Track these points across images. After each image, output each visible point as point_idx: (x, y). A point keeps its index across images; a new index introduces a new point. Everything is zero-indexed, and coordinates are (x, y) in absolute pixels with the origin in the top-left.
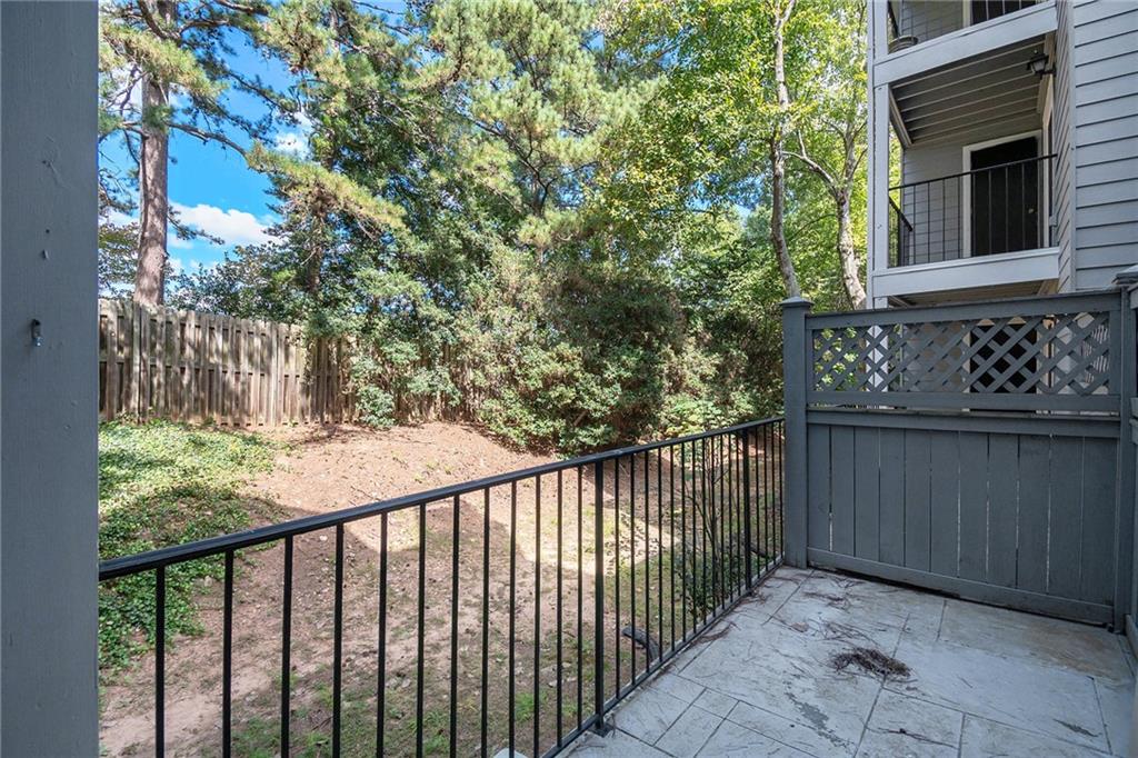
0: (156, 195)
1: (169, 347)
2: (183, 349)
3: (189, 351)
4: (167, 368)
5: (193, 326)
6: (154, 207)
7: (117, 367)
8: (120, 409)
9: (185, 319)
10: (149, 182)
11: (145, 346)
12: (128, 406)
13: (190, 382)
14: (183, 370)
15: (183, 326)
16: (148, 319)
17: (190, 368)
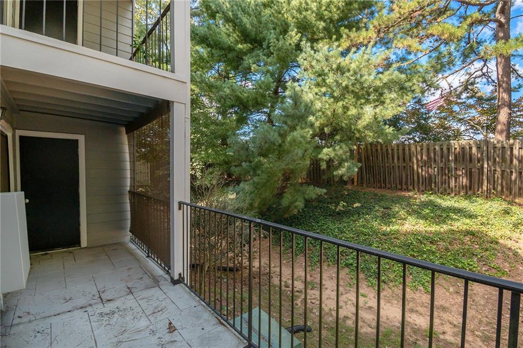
0: (503, 82)
1: (503, 159)
2: (511, 161)
3: (515, 162)
4: (503, 171)
5: (518, 148)
6: (503, 88)
7: (477, 171)
8: (478, 190)
9: (513, 145)
10: (500, 77)
11: (490, 160)
12: (482, 188)
13: (516, 179)
14: (512, 172)
15: (512, 149)
16: (492, 146)
17: (516, 172)
